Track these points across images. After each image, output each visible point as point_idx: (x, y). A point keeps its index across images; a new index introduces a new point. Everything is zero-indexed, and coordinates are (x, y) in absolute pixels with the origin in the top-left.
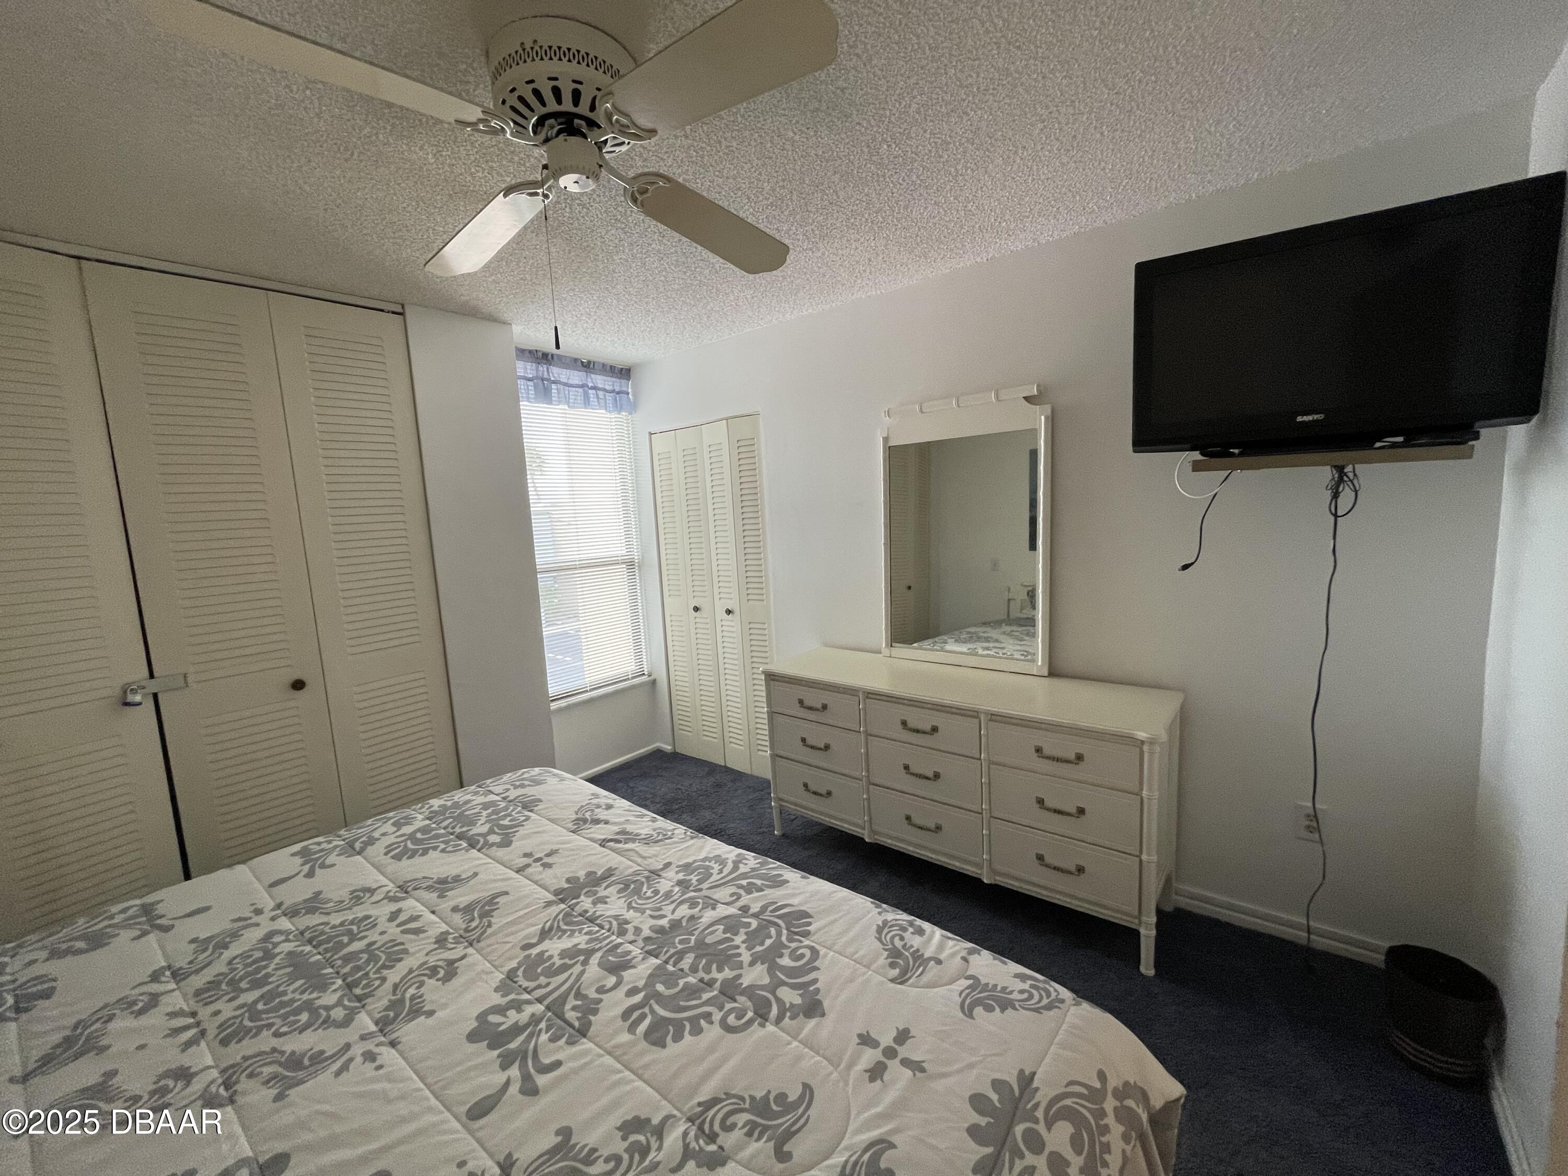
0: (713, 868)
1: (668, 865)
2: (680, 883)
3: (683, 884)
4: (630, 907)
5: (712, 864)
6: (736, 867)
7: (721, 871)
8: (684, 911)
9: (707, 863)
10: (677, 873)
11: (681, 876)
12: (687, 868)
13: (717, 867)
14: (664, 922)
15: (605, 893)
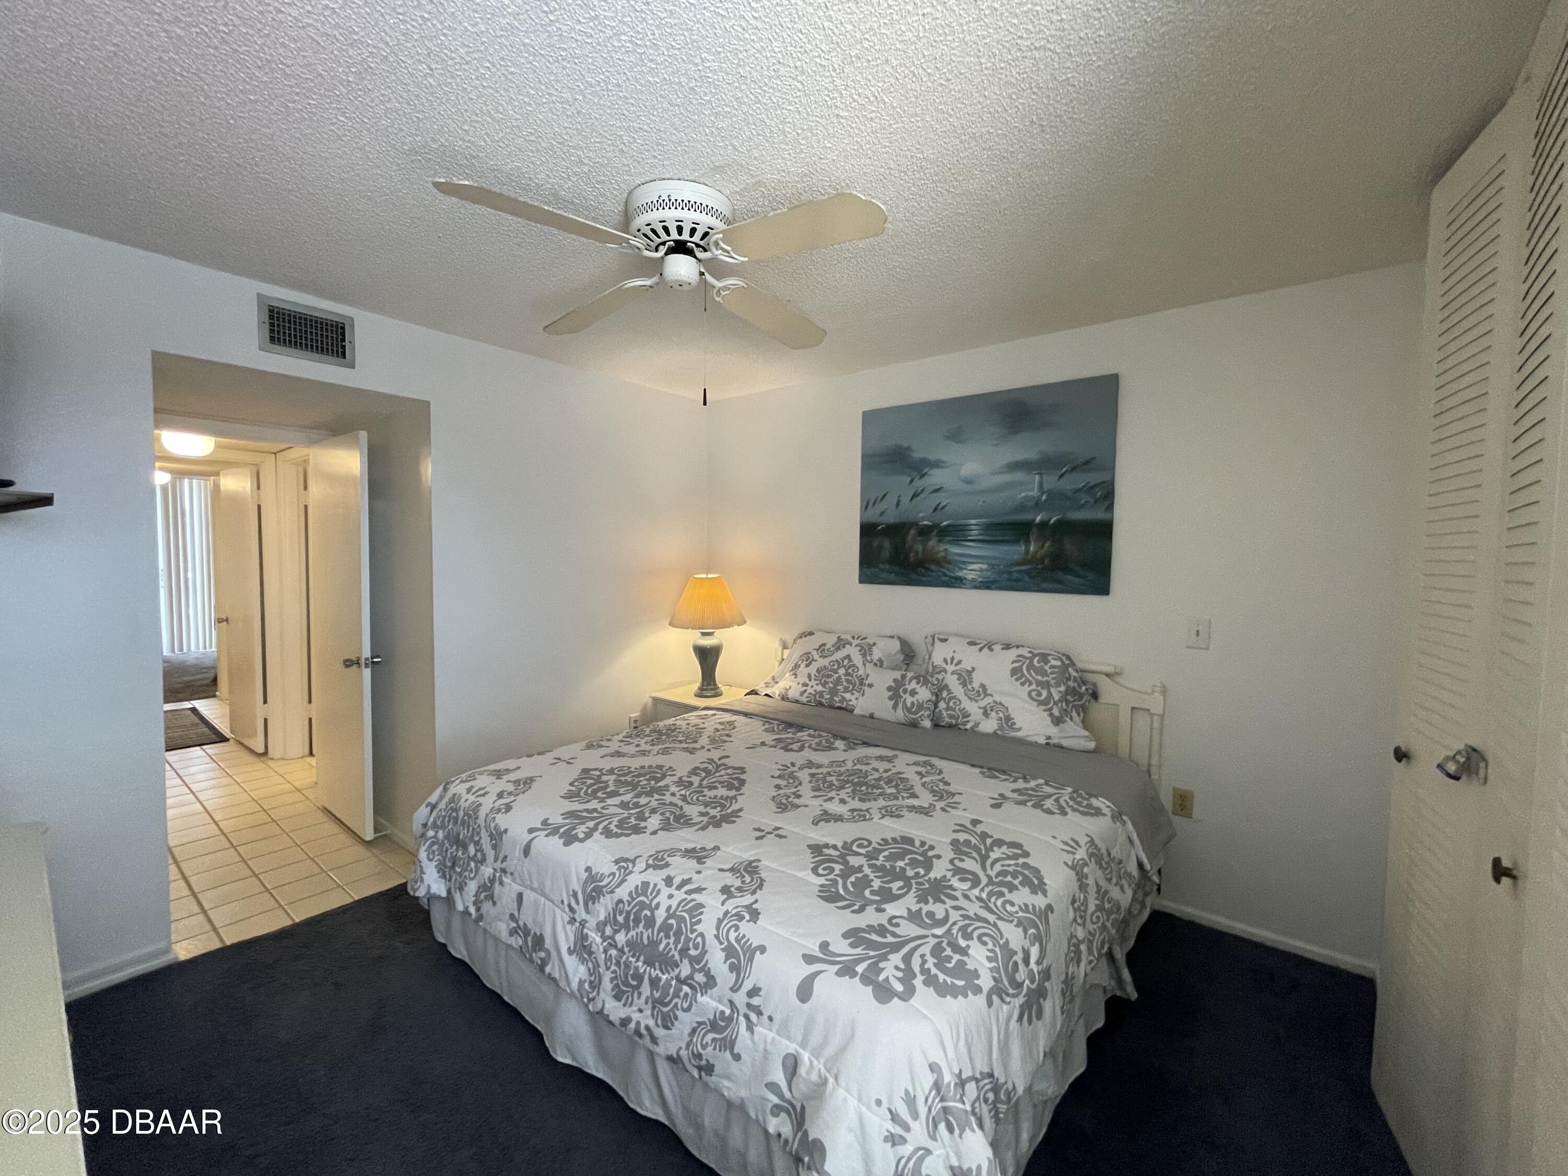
0: (616, 826)
1: (654, 833)
2: (645, 820)
3: (641, 817)
4: (681, 808)
5: (615, 830)
6: (597, 825)
7: (610, 823)
8: (643, 800)
9: (619, 831)
10: (646, 827)
11: (643, 824)
12: (637, 830)
13: (612, 827)
14: (656, 797)
15: (701, 819)
